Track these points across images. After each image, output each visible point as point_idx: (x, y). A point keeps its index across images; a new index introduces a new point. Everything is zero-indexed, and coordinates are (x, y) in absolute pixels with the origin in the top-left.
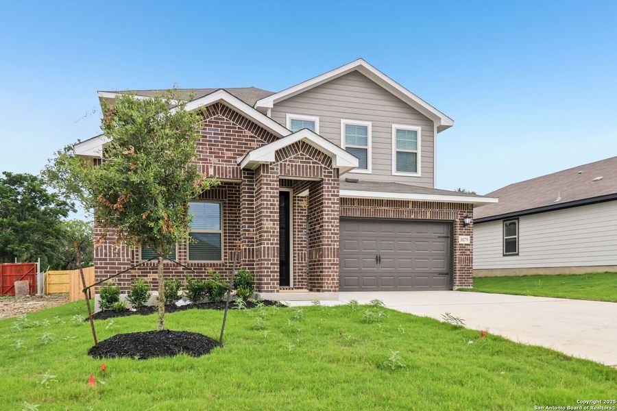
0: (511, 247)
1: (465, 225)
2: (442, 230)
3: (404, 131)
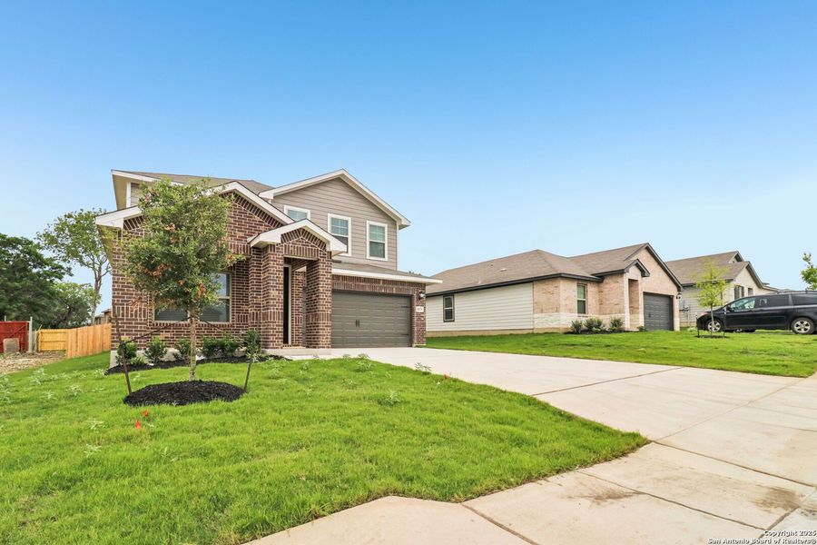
0: (449, 316)
1: (420, 298)
2: (403, 302)
3: (375, 226)
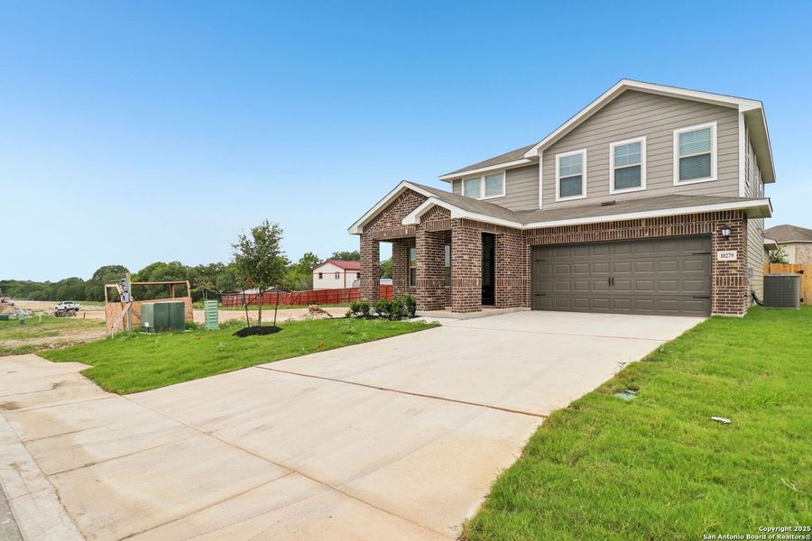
1: (726, 237)
3: (691, 133)
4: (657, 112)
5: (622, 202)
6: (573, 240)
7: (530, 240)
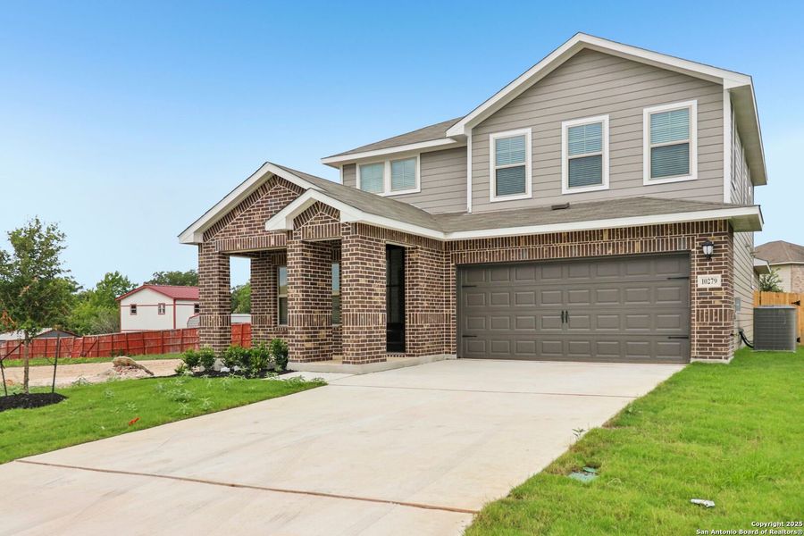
1: (708, 256)
3: (665, 114)
4: (622, 82)
5: (580, 205)
6: (514, 258)
7: (455, 257)
